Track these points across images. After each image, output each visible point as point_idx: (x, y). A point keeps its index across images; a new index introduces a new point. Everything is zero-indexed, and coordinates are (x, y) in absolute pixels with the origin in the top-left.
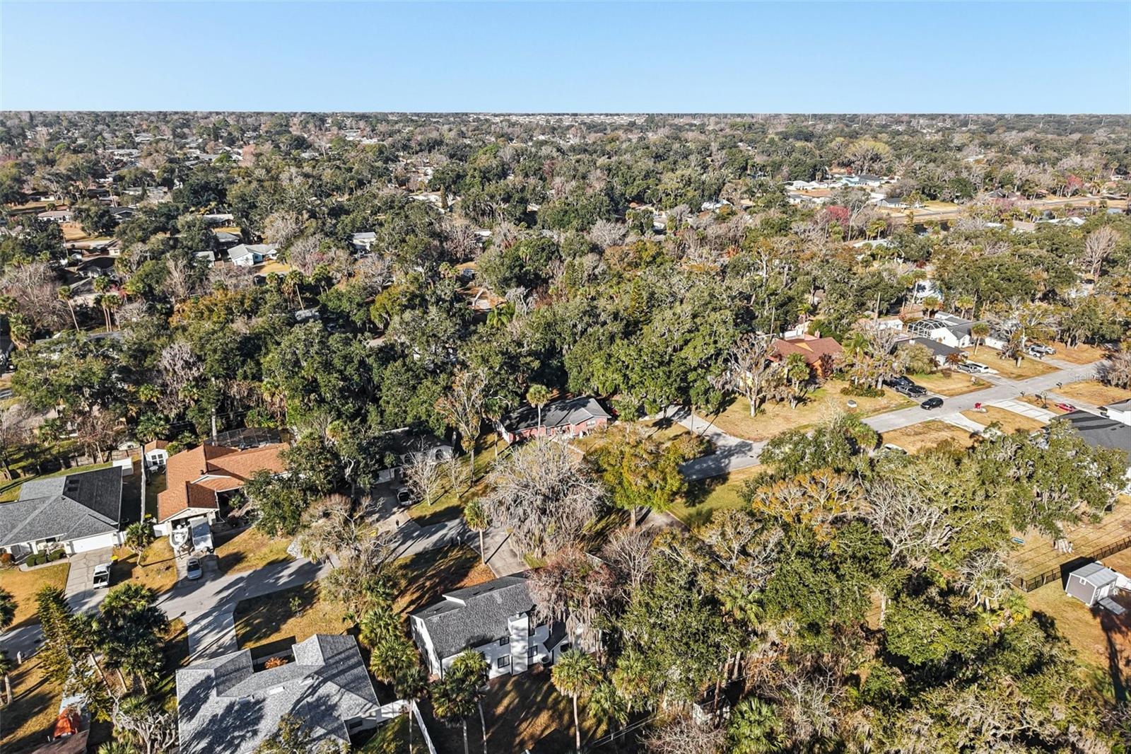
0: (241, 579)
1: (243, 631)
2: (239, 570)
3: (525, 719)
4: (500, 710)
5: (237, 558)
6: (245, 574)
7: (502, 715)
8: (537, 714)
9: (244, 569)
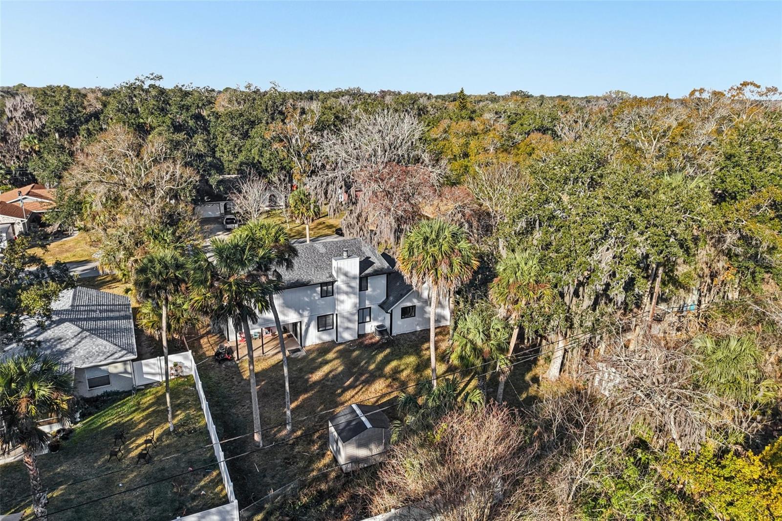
3: (352, 386)
4: (316, 377)
7: (320, 381)
8: (369, 382)
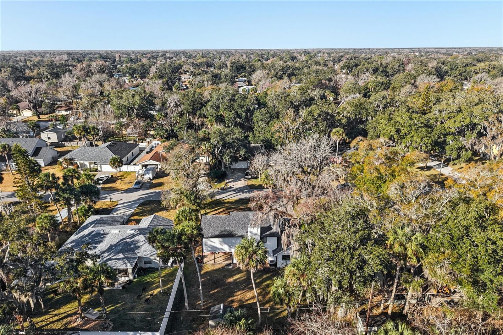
0: (155, 192)
1: (137, 211)
2: (156, 189)
4: (231, 280)
5: (160, 185)
6: (157, 191)
7: (230, 283)
8: (250, 289)
9: (159, 189)
